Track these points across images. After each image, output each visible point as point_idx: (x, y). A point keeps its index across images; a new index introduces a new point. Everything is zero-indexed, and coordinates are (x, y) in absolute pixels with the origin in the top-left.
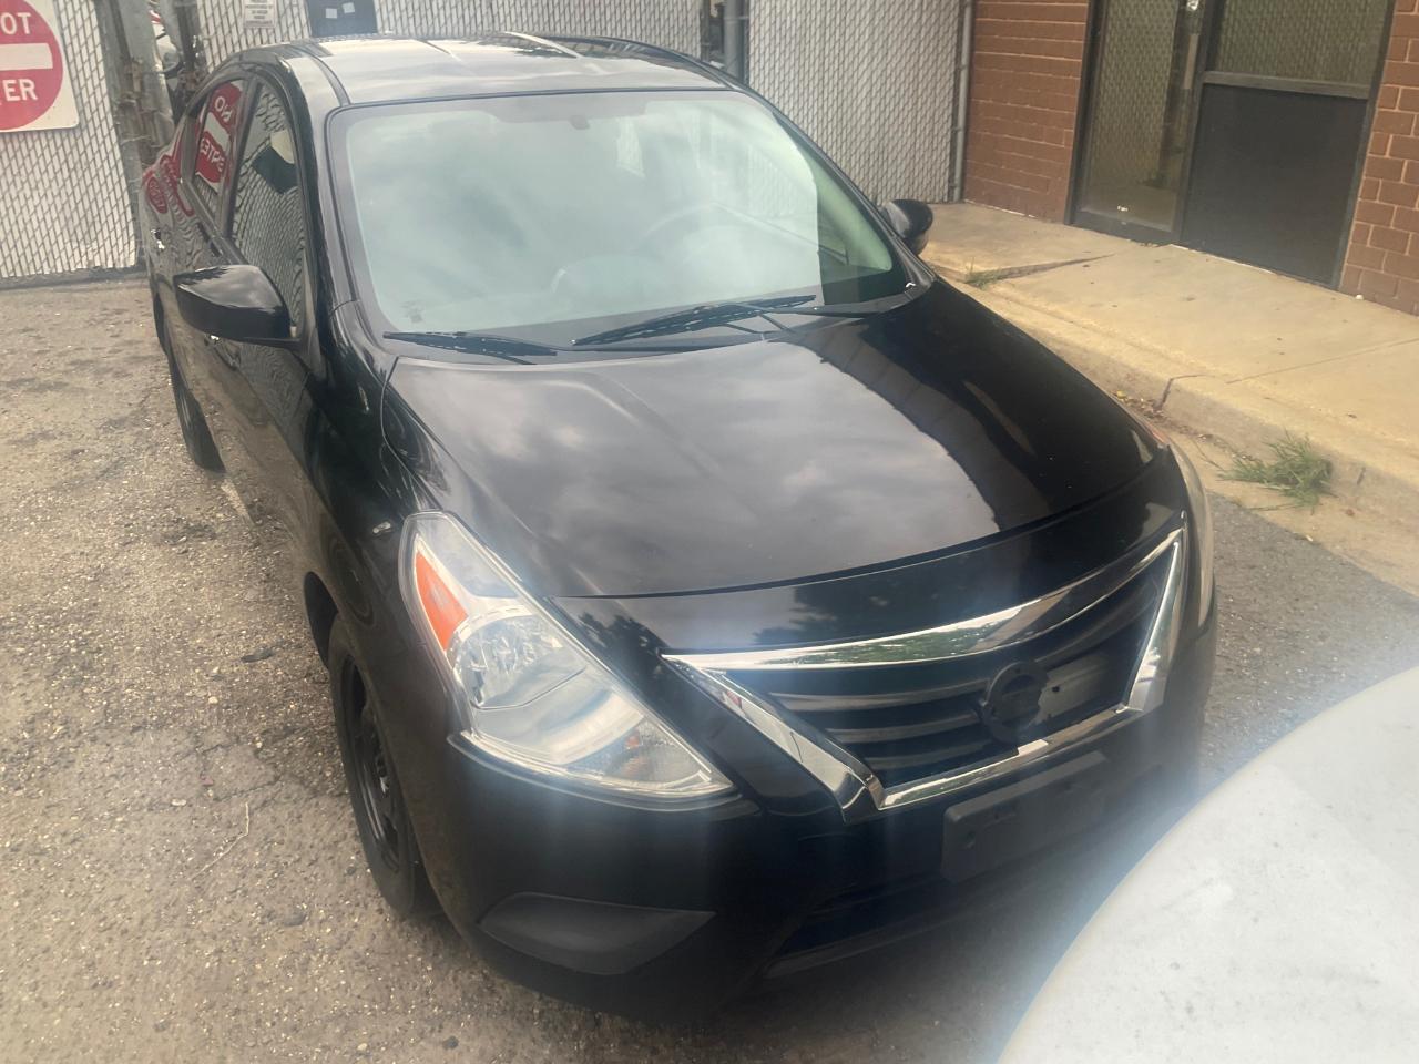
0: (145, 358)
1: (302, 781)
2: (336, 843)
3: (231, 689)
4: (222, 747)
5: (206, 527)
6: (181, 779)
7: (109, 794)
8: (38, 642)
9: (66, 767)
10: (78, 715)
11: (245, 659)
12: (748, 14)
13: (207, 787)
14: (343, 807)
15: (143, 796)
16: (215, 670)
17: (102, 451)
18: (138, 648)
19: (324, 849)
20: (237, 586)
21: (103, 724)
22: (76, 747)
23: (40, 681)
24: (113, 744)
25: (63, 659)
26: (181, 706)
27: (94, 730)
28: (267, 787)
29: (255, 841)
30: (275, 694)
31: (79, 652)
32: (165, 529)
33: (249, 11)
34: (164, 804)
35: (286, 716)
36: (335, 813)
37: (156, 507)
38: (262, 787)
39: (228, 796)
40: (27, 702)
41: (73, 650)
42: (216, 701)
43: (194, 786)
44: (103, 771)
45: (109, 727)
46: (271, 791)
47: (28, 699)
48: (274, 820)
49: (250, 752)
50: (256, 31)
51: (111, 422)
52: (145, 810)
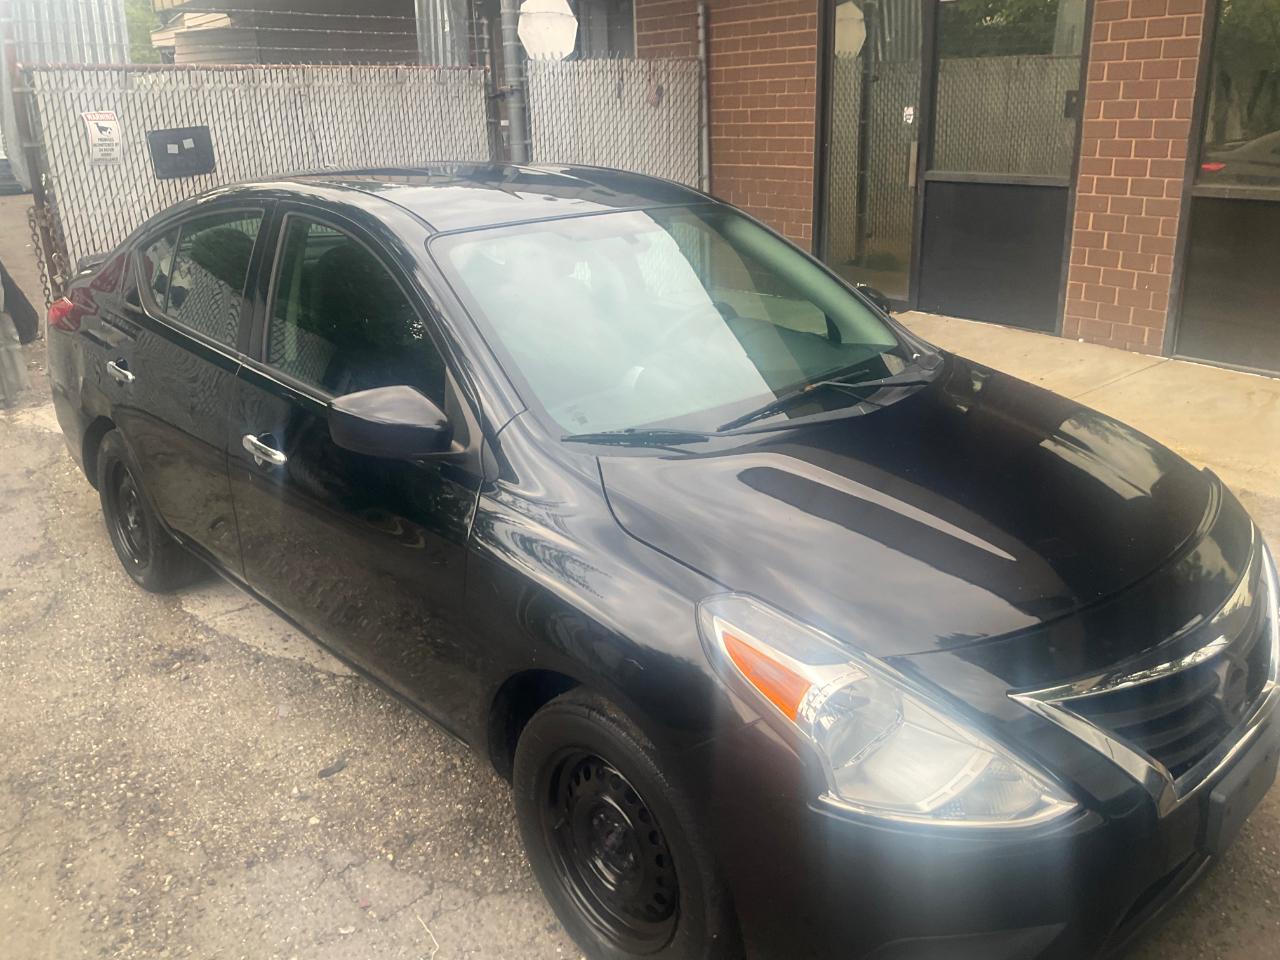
0: (21, 491)
1: (457, 884)
2: (533, 939)
3: (323, 807)
4: (353, 865)
5: (192, 650)
6: (333, 906)
7: (264, 936)
8: (85, 793)
9: (200, 917)
10: (177, 861)
11: (323, 774)
12: (530, 137)
13: (365, 908)
14: (516, 903)
15: (304, 931)
16: (295, 790)
17: (32, 588)
18: (198, 782)
19: (524, 947)
20: (264, 704)
21: (211, 865)
22: (198, 894)
23: (112, 833)
24: (237, 884)
25: (125, 806)
26: (282, 832)
27: (205, 873)
28: (427, 898)
29: (449, 953)
30: (372, 804)
31: (137, 796)
32: (151, 658)
33: (96, 149)
34: (330, 935)
35: (398, 824)
36: (512, 910)
37: (125, 637)
38: (421, 897)
39: (393, 914)
40: (113, 857)
41: (130, 794)
42: (318, 821)
43: (350, 910)
44: (243, 913)
45: (219, 867)
46: (434, 901)
47: (111, 853)
48: (456, 929)
49: (387, 866)
50: (102, 168)
51: (22, 558)
52: (315, 945)
